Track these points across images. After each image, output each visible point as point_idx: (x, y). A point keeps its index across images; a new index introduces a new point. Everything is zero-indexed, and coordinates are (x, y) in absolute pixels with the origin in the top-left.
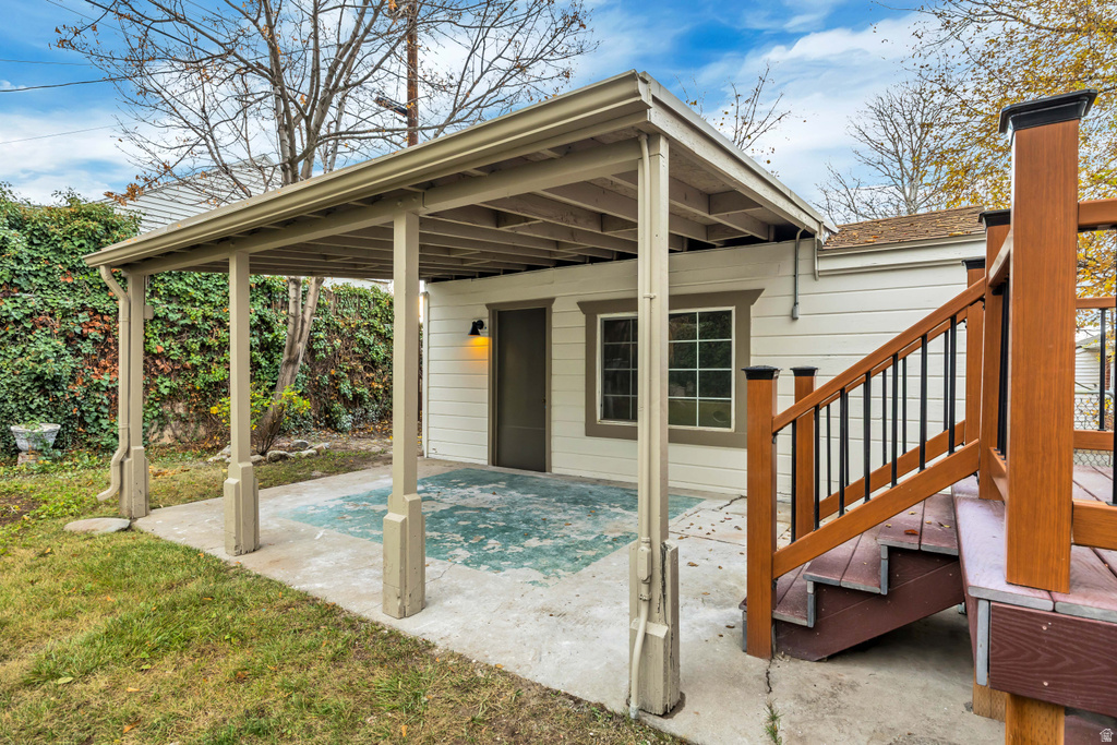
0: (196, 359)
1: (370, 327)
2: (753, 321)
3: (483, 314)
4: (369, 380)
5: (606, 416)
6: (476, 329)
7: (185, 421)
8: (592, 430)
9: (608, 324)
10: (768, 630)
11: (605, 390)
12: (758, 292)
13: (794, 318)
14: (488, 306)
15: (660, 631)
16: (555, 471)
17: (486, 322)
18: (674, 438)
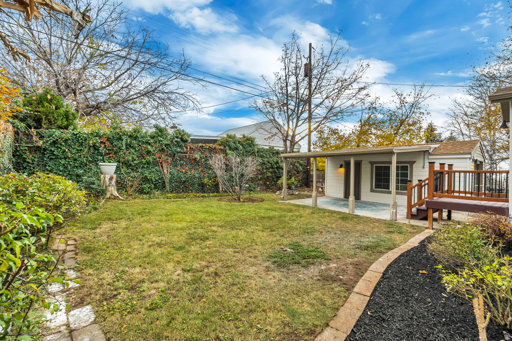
0: (265, 171)
1: (298, 162)
2: (414, 168)
3: (343, 163)
4: (298, 176)
5: (376, 188)
6: (341, 166)
7: (262, 185)
8: (372, 191)
9: (376, 167)
10: (410, 216)
11: (376, 182)
12: (415, 162)
13: (424, 168)
14: (344, 161)
15: (395, 211)
16: (362, 200)
17: (344, 165)
18: (397, 193)
